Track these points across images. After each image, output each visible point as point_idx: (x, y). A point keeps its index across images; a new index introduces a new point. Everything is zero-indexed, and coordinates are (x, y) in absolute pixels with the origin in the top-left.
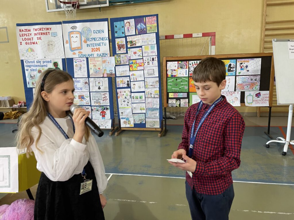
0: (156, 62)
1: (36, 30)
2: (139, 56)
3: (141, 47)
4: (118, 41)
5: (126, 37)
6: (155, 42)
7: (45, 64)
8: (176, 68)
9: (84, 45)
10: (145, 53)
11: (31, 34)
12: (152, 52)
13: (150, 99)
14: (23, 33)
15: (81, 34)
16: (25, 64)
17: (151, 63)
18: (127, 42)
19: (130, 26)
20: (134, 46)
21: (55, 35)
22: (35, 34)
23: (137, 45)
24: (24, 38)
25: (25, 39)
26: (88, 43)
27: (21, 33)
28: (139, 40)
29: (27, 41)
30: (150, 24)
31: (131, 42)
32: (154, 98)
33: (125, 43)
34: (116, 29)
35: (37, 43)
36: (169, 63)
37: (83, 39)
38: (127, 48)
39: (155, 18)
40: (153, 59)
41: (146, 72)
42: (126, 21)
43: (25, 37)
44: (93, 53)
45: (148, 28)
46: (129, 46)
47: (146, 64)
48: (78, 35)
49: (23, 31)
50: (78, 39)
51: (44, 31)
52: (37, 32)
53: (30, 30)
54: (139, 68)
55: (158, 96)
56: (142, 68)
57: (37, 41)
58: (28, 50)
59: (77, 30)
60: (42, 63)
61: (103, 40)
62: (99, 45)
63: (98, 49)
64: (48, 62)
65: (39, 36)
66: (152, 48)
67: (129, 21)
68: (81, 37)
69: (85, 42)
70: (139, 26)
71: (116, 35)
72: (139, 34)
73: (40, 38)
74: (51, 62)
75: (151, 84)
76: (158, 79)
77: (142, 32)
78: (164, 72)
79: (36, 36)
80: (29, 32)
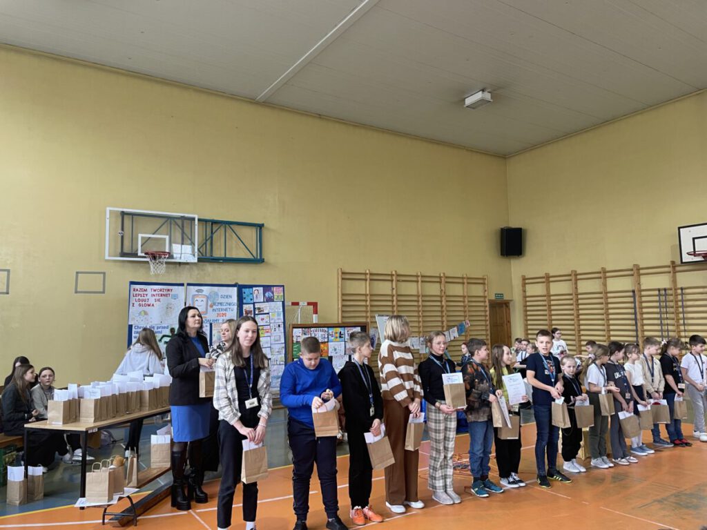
0: (282, 329)
1: (155, 291)
2: (266, 322)
3: (268, 313)
4: (245, 307)
5: (254, 304)
6: (281, 310)
7: (160, 330)
8: (300, 335)
9: (210, 309)
10: (272, 319)
11: (147, 295)
12: (279, 319)
13: (276, 367)
14: (137, 292)
15: (208, 298)
16: (134, 330)
17: (277, 329)
18: (254, 308)
19: (258, 294)
20: (261, 312)
21: (175, 297)
22: (154, 295)
23: (265, 312)
24: (137, 298)
25: (139, 300)
26: (215, 307)
27: (135, 293)
28: (266, 307)
29: (141, 302)
30: (277, 293)
31: (259, 309)
32: (280, 364)
33: (252, 309)
34: (244, 295)
35: (153, 305)
36: (295, 330)
37: (210, 303)
38: (255, 314)
39: (282, 289)
40: (279, 326)
41: (272, 338)
42: (254, 289)
43: (140, 297)
44: (217, 318)
45: (276, 297)
46: (257, 312)
47: (273, 330)
48: (205, 299)
49: (137, 290)
50: (204, 303)
51: (165, 293)
52: (157, 292)
53: (146, 290)
54: (266, 335)
55: (283, 363)
56: (269, 334)
57: (155, 303)
58: (140, 312)
59: (203, 293)
60: (156, 328)
61: (230, 305)
62: (226, 310)
63: (225, 315)
64: (164, 328)
65: (158, 298)
66: (279, 315)
67: (257, 288)
68: (207, 301)
69: (211, 306)
70: (267, 294)
71: (244, 301)
72: (267, 301)
73: (159, 300)
74: (167, 327)
75: (277, 350)
76: (284, 345)
77: (270, 300)
78: (290, 339)
79: (154, 298)
80: (145, 293)
